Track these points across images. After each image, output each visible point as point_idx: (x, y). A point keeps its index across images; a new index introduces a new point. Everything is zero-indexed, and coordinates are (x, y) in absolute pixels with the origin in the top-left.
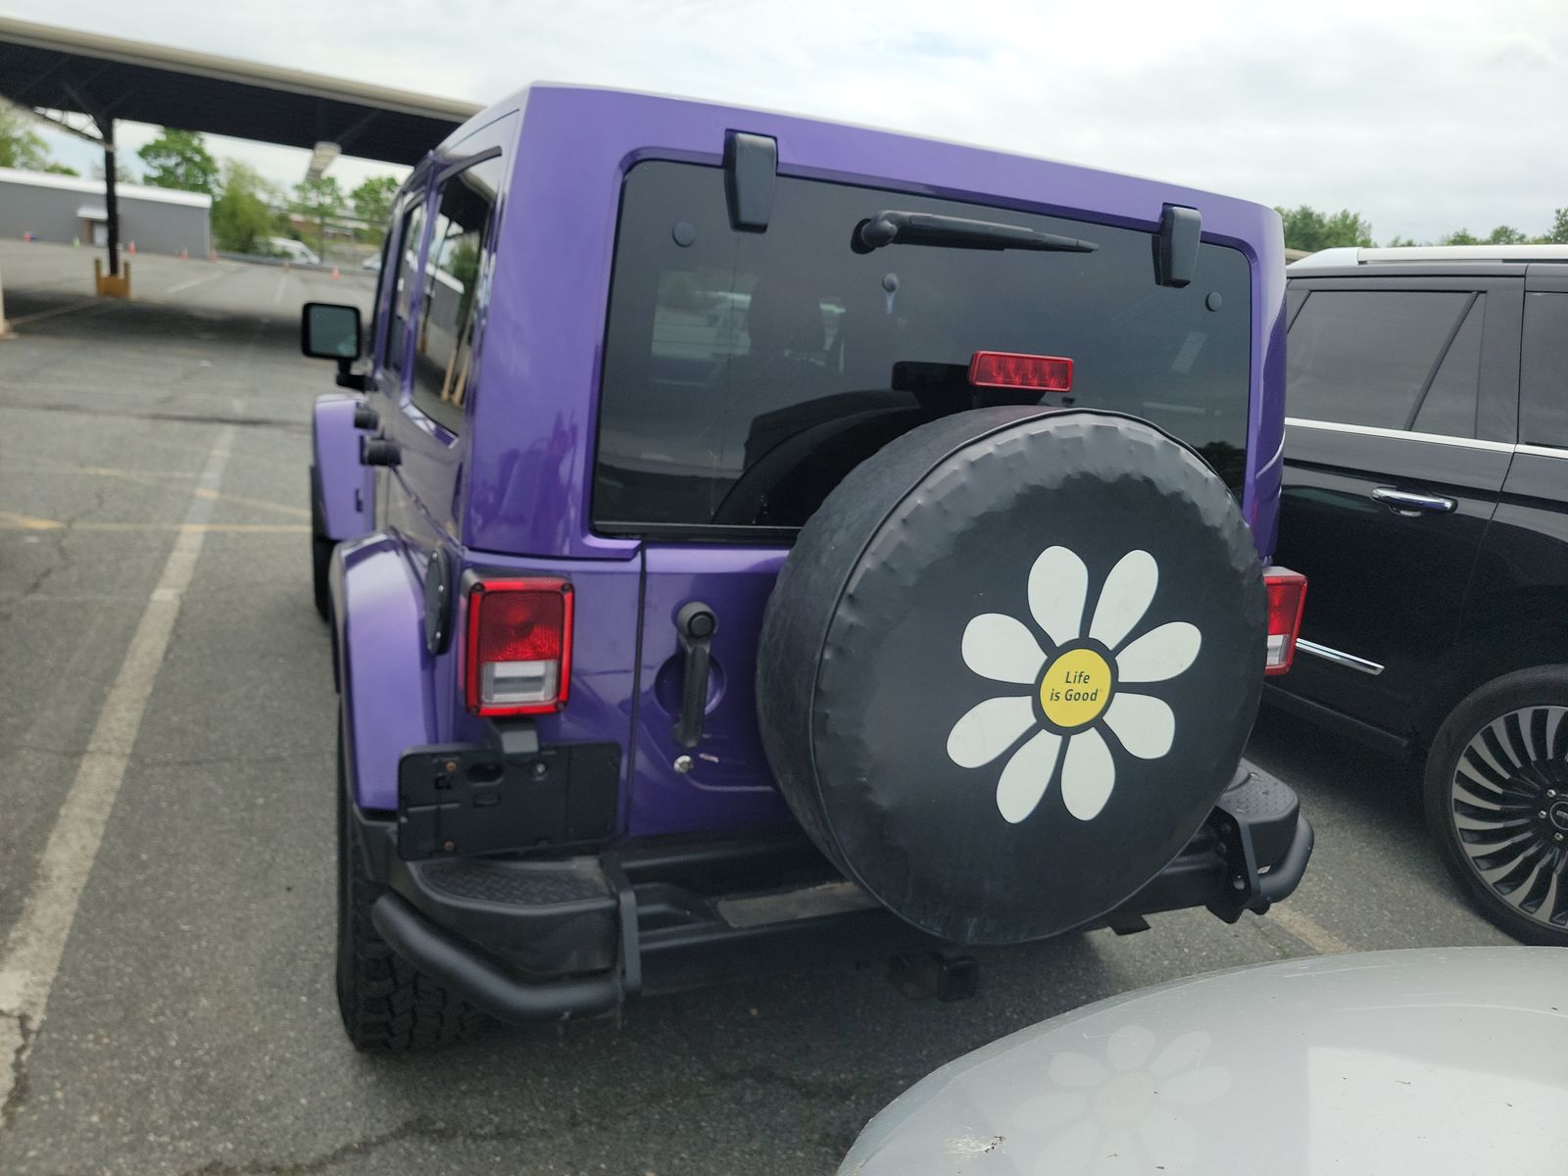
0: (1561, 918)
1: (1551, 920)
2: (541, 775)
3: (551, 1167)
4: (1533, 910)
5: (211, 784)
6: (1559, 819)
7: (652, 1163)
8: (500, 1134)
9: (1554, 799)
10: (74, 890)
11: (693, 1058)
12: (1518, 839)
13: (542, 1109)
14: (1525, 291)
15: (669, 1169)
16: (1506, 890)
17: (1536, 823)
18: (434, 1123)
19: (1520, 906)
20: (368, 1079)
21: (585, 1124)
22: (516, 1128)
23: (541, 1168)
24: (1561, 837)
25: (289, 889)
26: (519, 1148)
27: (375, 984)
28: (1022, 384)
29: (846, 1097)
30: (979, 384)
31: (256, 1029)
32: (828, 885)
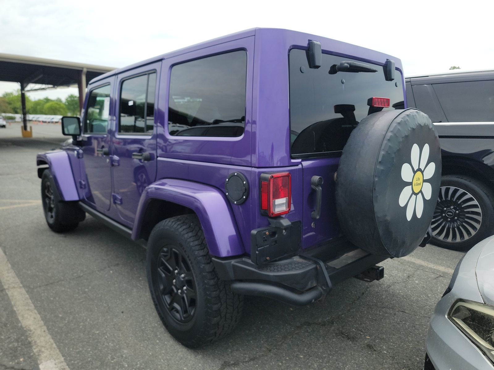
0: (454, 240)
1: (452, 241)
2: (285, 233)
3: (274, 363)
4: (446, 239)
5: (63, 289)
6: (448, 215)
7: (299, 354)
8: (251, 359)
9: (446, 210)
10: (44, 331)
11: (286, 325)
12: (439, 222)
13: (257, 349)
14: (412, 85)
15: (305, 354)
16: (438, 236)
17: (442, 217)
18: (230, 362)
19: (443, 239)
20: (199, 357)
21: (272, 349)
22: (254, 356)
23: (271, 364)
24: (450, 219)
25: (122, 312)
26: (260, 361)
27: (215, 319)
28: (378, 105)
29: (333, 323)
30: (375, 106)
31: (151, 354)
32: (345, 255)
